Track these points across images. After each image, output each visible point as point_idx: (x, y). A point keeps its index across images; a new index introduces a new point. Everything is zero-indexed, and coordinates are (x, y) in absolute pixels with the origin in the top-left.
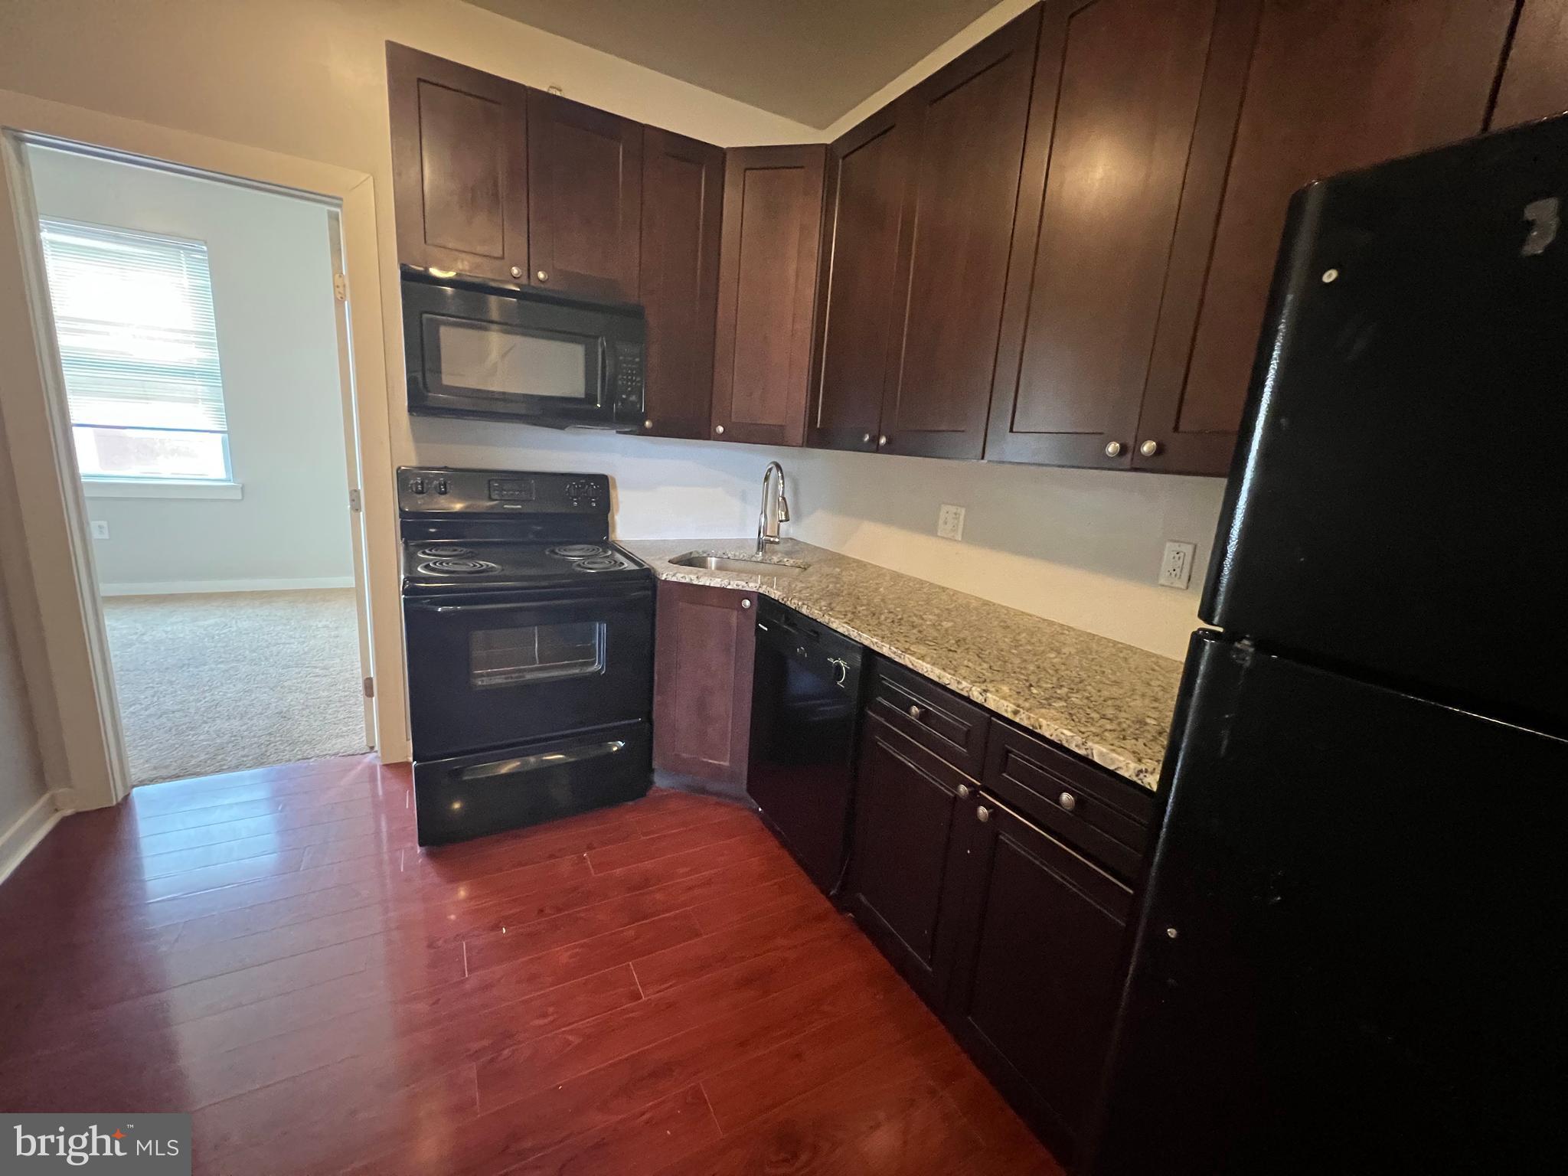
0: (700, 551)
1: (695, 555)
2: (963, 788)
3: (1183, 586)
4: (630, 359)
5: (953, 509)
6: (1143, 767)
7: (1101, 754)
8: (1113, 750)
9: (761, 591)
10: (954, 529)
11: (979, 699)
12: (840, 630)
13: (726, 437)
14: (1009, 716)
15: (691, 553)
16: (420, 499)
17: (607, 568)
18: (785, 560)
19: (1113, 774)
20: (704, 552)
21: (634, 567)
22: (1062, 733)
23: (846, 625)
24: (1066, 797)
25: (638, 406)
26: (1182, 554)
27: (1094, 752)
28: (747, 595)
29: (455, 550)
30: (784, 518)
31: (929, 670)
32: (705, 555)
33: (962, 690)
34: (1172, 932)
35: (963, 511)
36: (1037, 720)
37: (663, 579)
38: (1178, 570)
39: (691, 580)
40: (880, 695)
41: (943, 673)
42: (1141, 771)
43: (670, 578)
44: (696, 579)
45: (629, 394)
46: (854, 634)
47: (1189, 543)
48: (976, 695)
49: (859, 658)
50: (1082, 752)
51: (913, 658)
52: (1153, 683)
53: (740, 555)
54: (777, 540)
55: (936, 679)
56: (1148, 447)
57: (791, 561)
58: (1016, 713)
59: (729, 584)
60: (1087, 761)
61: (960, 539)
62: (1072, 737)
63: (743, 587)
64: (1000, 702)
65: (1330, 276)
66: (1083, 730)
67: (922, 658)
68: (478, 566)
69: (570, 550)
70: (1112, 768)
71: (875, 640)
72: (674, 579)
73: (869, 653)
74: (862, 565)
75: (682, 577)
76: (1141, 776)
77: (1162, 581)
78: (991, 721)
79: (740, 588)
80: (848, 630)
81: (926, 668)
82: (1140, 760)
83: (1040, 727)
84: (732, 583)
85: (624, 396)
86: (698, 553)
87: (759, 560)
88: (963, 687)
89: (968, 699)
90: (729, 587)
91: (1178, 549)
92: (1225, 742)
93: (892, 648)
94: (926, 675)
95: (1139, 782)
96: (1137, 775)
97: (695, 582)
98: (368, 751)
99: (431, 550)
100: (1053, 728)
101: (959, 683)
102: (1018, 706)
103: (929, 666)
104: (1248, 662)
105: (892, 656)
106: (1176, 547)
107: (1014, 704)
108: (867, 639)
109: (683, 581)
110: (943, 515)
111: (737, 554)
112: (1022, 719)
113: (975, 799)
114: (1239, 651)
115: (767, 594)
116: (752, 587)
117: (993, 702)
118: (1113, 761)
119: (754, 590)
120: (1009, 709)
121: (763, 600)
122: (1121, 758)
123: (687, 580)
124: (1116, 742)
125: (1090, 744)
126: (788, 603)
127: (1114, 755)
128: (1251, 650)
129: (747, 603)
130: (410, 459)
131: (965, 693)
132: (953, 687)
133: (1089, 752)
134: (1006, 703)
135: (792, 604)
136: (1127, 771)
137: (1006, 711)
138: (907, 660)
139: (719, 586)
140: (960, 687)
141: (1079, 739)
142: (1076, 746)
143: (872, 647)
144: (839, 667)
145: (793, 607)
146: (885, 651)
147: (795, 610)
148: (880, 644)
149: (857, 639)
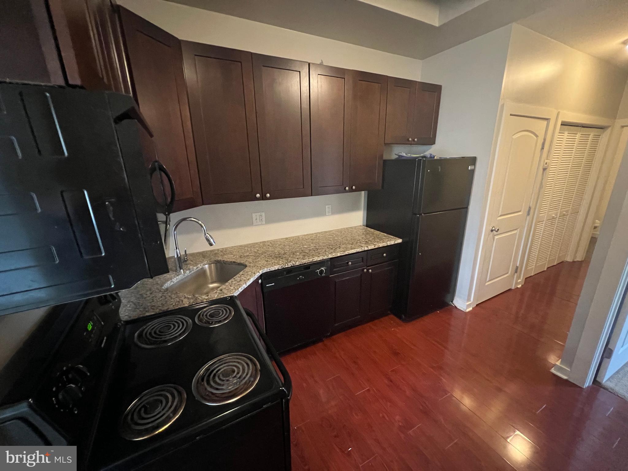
2: (365, 270)
3: (331, 214)
5: (258, 214)
9: (264, 272)
10: (261, 221)
24: (385, 255)
26: (329, 208)
35: (263, 214)
38: (330, 211)
40: (335, 268)
47: (330, 205)
48: (366, 249)
49: (330, 263)
55: (356, 252)
56: (354, 187)
59: (255, 278)
61: (264, 223)
63: (259, 275)
73: (332, 259)
77: (327, 215)
81: (352, 251)
105: (342, 255)
108: (331, 256)
110: (254, 217)
115: (269, 271)
116: (261, 273)
117: (370, 248)
120: (373, 247)
126: (286, 266)
129: (260, 281)
138: (346, 253)
140: (362, 249)
144: (321, 271)
145: (290, 266)
146: (339, 255)
147: (292, 266)
148: (336, 254)
149: (327, 258)
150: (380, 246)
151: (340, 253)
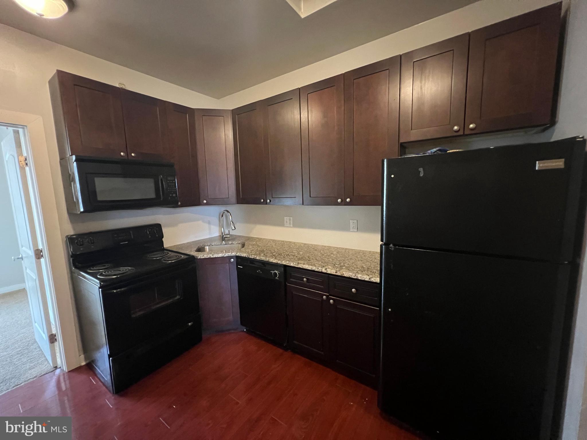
0: (201, 245)
1: (200, 247)
2: (324, 297)
3: (356, 231)
4: (171, 182)
5: (288, 218)
6: (370, 277)
7: (360, 277)
8: (363, 275)
9: (237, 255)
10: (290, 224)
11: (325, 271)
12: (274, 262)
13: (207, 204)
14: (335, 274)
15: (199, 247)
16: (81, 248)
17: (178, 259)
18: (234, 242)
19: (364, 281)
20: (203, 245)
21: (186, 257)
22: (350, 274)
23: (275, 260)
24: (353, 290)
25: (176, 198)
26: (354, 223)
27: (358, 277)
28: (232, 257)
29: (105, 266)
30: (234, 229)
31: (308, 267)
32: (203, 246)
33: (319, 270)
34: (390, 310)
35: (291, 218)
36: (342, 273)
37: (199, 258)
38: (354, 227)
39: (210, 256)
40: (291, 278)
41: (312, 267)
42: (370, 278)
43: (202, 258)
44: (212, 256)
45: (172, 194)
46: (279, 262)
47: (356, 220)
48: (324, 270)
49: (283, 269)
50: (355, 278)
51: (302, 265)
52: (358, 257)
53: (217, 243)
54: (229, 236)
55: (311, 269)
56: (348, 200)
57: (236, 242)
58: (336, 272)
59: (225, 255)
60: (357, 280)
61: (292, 226)
62: (352, 275)
63: (230, 255)
64: (331, 271)
65: (393, 176)
66: (353, 272)
67: (304, 264)
68: (125, 270)
69: (154, 255)
70: (363, 279)
71: (287, 262)
72: (203, 257)
73: (285, 266)
74: (260, 239)
75: (207, 256)
76: (370, 279)
77: (351, 230)
78: (329, 276)
79: (229, 255)
80: (277, 261)
81: (306, 267)
82: (369, 276)
83: (344, 274)
84: (226, 254)
85: (171, 195)
86: (201, 246)
87: (224, 244)
88: (320, 269)
89: (322, 272)
90: (225, 256)
91: (354, 222)
92: (392, 266)
93: (294, 263)
94: (307, 268)
95: (370, 281)
96: (369, 279)
97: (212, 257)
98: (55, 369)
99: (93, 268)
100: (347, 274)
101: (318, 268)
102: (336, 270)
103: (307, 266)
104: (393, 249)
105: (295, 266)
106: (353, 221)
107: (335, 270)
108: (284, 263)
109: (207, 257)
110: (285, 220)
111: (216, 243)
112: (338, 274)
113: (328, 299)
114: (391, 247)
115: (240, 255)
116: (234, 254)
117: (329, 271)
118: (363, 277)
119: (235, 255)
120: (334, 272)
121: (238, 258)
122: (365, 276)
123: (209, 257)
124: (361, 273)
125: (357, 275)
126: (250, 257)
127: (363, 276)
128: (393, 246)
129: (232, 260)
130: (72, 232)
131: (320, 271)
132: (316, 270)
133: (357, 277)
134: (333, 271)
135: (252, 257)
136: (367, 279)
137: (333, 273)
138: (300, 266)
139: (221, 256)
140: (319, 269)
141: (354, 275)
142: (354, 276)
143: (287, 264)
144: (275, 274)
145: (252, 258)
146: (292, 265)
147: (254, 259)
148: (290, 263)
149: (281, 263)
150: (345, 275)
151: (293, 264)
